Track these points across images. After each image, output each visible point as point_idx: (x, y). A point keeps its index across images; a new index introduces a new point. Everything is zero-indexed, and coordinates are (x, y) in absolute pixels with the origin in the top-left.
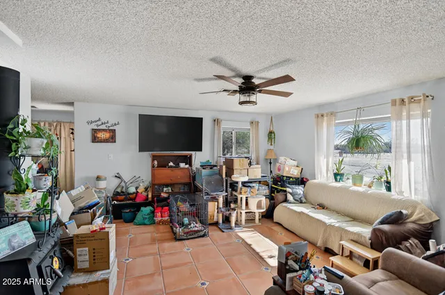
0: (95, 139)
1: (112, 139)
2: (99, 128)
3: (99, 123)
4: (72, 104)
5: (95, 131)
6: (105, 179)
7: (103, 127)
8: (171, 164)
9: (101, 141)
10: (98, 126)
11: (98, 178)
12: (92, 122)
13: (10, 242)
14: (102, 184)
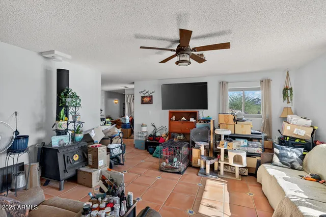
0: (143, 102)
1: (150, 102)
2: (145, 95)
3: (145, 92)
4: (133, 83)
5: (143, 97)
6: (146, 126)
7: (147, 95)
8: (184, 118)
9: (145, 103)
10: (144, 94)
11: (142, 125)
12: (142, 92)
13: (59, 142)
14: (144, 129)
